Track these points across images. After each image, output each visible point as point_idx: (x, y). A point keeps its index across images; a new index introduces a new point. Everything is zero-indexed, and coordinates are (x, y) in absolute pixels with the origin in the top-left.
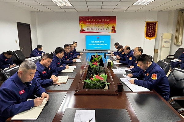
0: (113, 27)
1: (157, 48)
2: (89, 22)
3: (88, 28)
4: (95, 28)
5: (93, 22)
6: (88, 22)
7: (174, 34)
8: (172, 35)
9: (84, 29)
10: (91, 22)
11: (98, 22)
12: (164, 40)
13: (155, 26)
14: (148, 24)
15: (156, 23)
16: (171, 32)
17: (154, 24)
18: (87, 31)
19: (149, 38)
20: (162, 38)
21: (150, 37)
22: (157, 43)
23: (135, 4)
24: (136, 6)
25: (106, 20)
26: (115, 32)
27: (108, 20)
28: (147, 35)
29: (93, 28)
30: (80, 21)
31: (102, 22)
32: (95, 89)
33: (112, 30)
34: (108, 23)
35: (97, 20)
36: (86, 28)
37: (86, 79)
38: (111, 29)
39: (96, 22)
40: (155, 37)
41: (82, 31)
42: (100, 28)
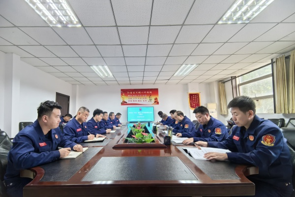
0: (156, 99)
3: (130, 100)
4: (137, 100)
5: (135, 94)
6: (130, 94)
9: (125, 101)
10: (133, 94)
11: (139, 94)
13: (198, 97)
14: (191, 95)
17: (197, 95)
18: (128, 103)
23: (176, 74)
24: (177, 76)
25: (148, 92)
26: (158, 103)
27: (151, 92)
28: (192, 106)
30: (122, 94)
31: (144, 94)
33: (155, 102)
34: (150, 95)
35: (139, 92)
36: (127, 100)
39: (137, 94)
41: (124, 103)
42: (142, 100)
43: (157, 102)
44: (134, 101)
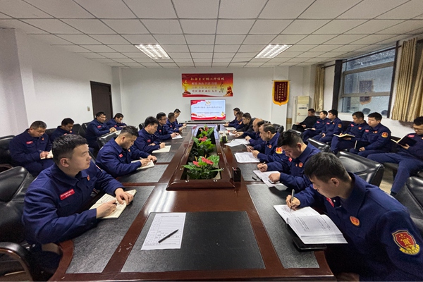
0: (230, 88)
1: (289, 117)
2: (196, 81)
3: (195, 89)
4: (205, 90)
5: (202, 81)
6: (194, 81)
7: (313, 98)
8: (310, 99)
9: (188, 91)
10: (198, 81)
11: (207, 81)
12: (299, 106)
13: (287, 86)
14: (277, 84)
15: (287, 82)
16: (308, 95)
17: (285, 84)
18: (192, 93)
19: (278, 103)
20: (296, 102)
21: (280, 101)
22: (290, 110)
23: (258, 56)
24: (260, 58)
25: (219, 79)
26: (232, 95)
27: (223, 79)
28: (276, 100)
29: (201, 90)
30: (184, 79)
31: (214, 81)
32: (201, 178)
33: (228, 93)
34: (222, 83)
35: (207, 79)
36: (191, 90)
37: (187, 164)
38: (226, 90)
39: (205, 82)
40: (287, 101)
41: (186, 94)
42: (211, 90)
43: (230, 93)
44: (200, 91)
